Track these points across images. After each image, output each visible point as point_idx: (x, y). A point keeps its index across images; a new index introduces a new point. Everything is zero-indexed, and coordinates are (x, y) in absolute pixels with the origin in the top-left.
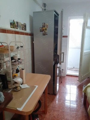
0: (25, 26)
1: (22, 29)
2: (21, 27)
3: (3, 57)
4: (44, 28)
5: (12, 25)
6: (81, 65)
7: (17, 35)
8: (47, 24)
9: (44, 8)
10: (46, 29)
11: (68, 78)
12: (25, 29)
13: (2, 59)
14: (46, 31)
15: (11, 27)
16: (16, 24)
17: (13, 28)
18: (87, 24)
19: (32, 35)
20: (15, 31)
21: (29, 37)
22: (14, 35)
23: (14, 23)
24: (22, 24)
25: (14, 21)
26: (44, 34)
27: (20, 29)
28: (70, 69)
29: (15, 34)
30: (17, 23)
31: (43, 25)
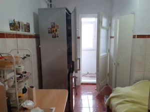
0: (29, 27)
1: (25, 31)
2: (23, 27)
3: (4, 73)
4: (54, 29)
5: (12, 26)
6: (98, 71)
7: (19, 39)
8: (57, 24)
9: (50, 3)
10: (56, 30)
11: (83, 87)
12: (29, 31)
13: (2, 76)
14: (57, 33)
15: (11, 30)
16: (17, 24)
17: (14, 30)
18: (102, 23)
19: (37, 37)
20: (16, 35)
21: (34, 40)
22: (15, 39)
23: (15, 24)
24: (25, 25)
25: (14, 21)
26: (54, 37)
27: (22, 31)
28: (84, 75)
29: (17, 38)
30: (19, 23)
31: (52, 25)
